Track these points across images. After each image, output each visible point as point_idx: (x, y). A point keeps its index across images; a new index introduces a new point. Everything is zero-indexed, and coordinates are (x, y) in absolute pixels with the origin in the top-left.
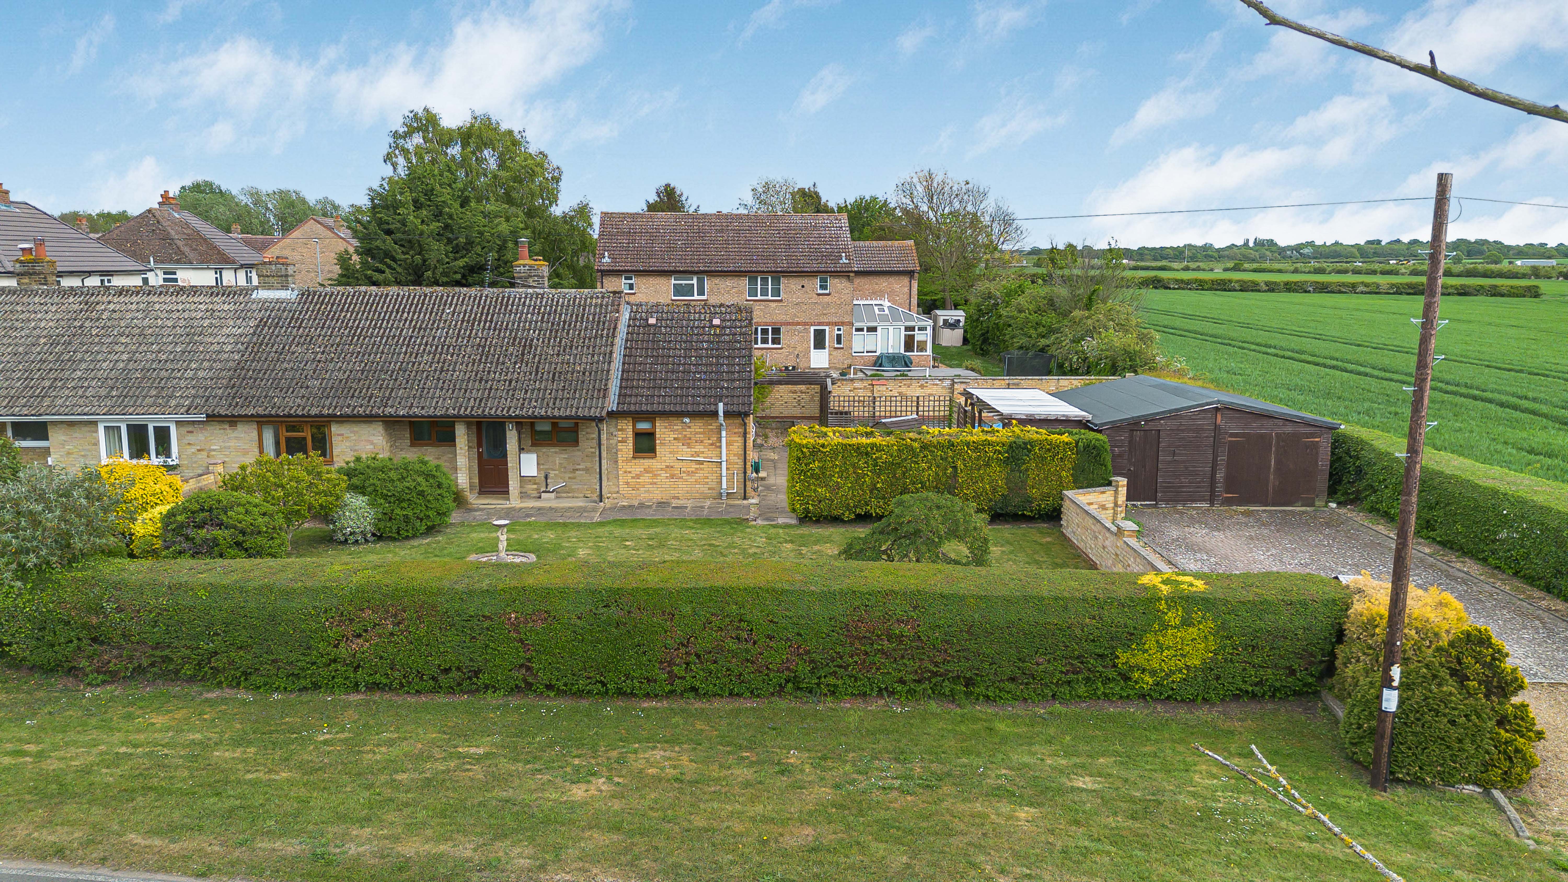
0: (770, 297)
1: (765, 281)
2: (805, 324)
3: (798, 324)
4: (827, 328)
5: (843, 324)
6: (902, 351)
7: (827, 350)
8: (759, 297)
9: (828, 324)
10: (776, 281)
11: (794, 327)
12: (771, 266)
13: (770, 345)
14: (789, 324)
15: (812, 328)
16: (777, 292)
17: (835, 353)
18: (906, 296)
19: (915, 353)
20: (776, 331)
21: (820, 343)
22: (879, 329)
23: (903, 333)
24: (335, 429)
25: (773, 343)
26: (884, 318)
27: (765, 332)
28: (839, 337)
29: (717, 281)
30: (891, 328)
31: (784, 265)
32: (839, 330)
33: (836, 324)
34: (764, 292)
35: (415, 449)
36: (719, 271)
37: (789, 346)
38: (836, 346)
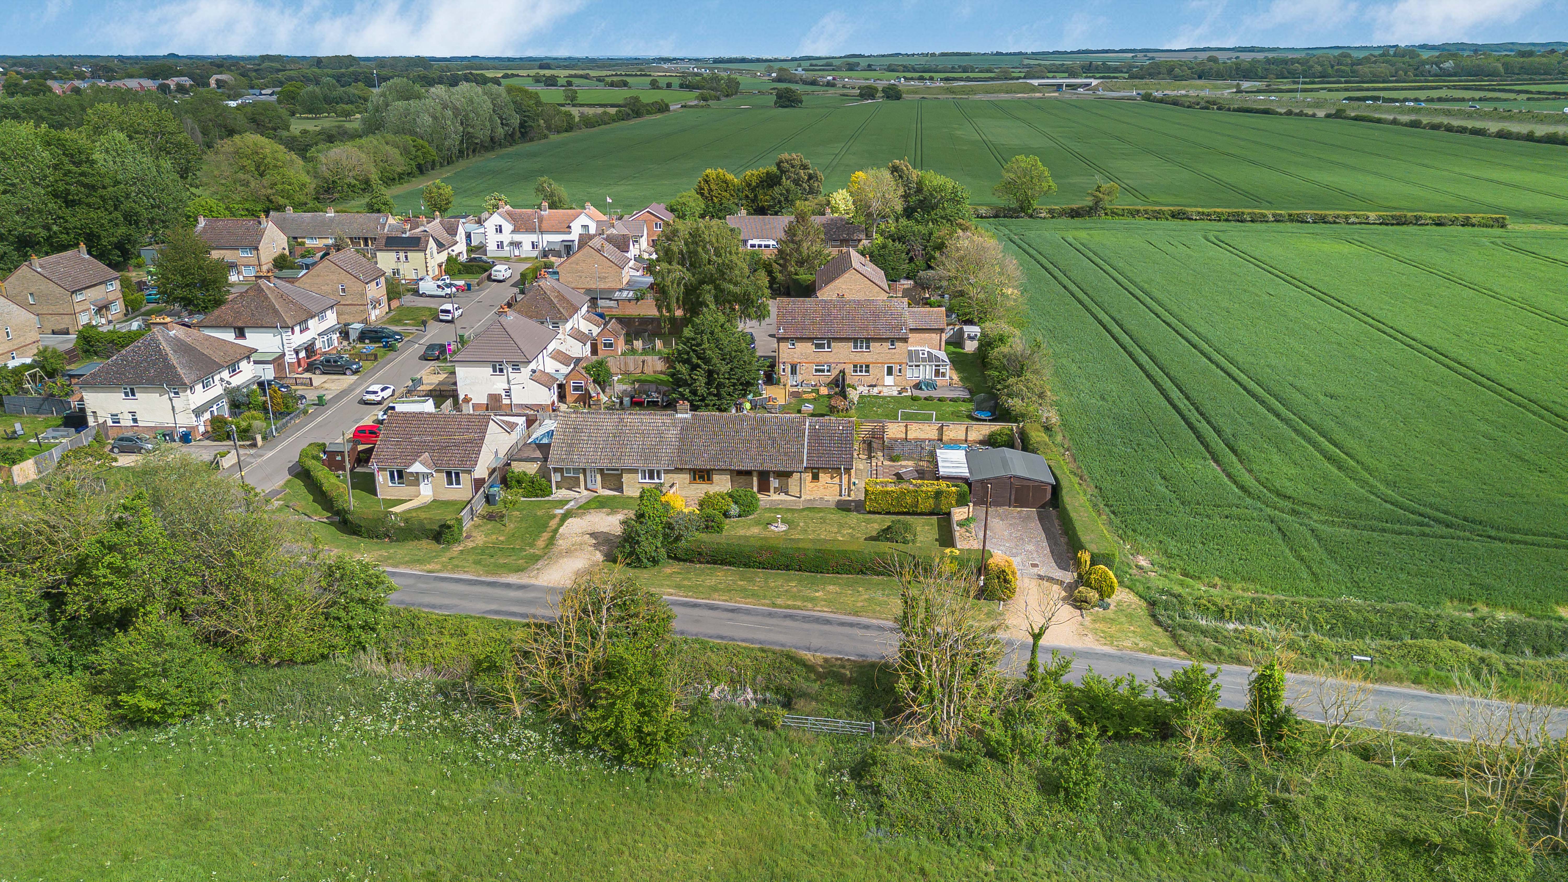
0: (864, 351)
1: (862, 342)
2: (883, 364)
3: (879, 363)
5: (902, 363)
6: (933, 378)
7: (893, 377)
8: (859, 350)
9: (894, 363)
10: (868, 342)
11: (876, 365)
12: (864, 335)
13: (864, 374)
14: (874, 363)
15: (886, 366)
16: (868, 347)
17: (897, 378)
18: (939, 341)
19: (940, 378)
20: (867, 366)
21: (890, 371)
22: (921, 366)
23: (934, 368)
24: (713, 472)
25: (866, 372)
26: (924, 360)
27: (861, 367)
28: (900, 370)
29: (837, 342)
30: (928, 366)
31: (872, 334)
32: (900, 366)
33: (899, 363)
34: (861, 347)
35: (737, 478)
36: (838, 338)
37: (873, 374)
38: (898, 374)
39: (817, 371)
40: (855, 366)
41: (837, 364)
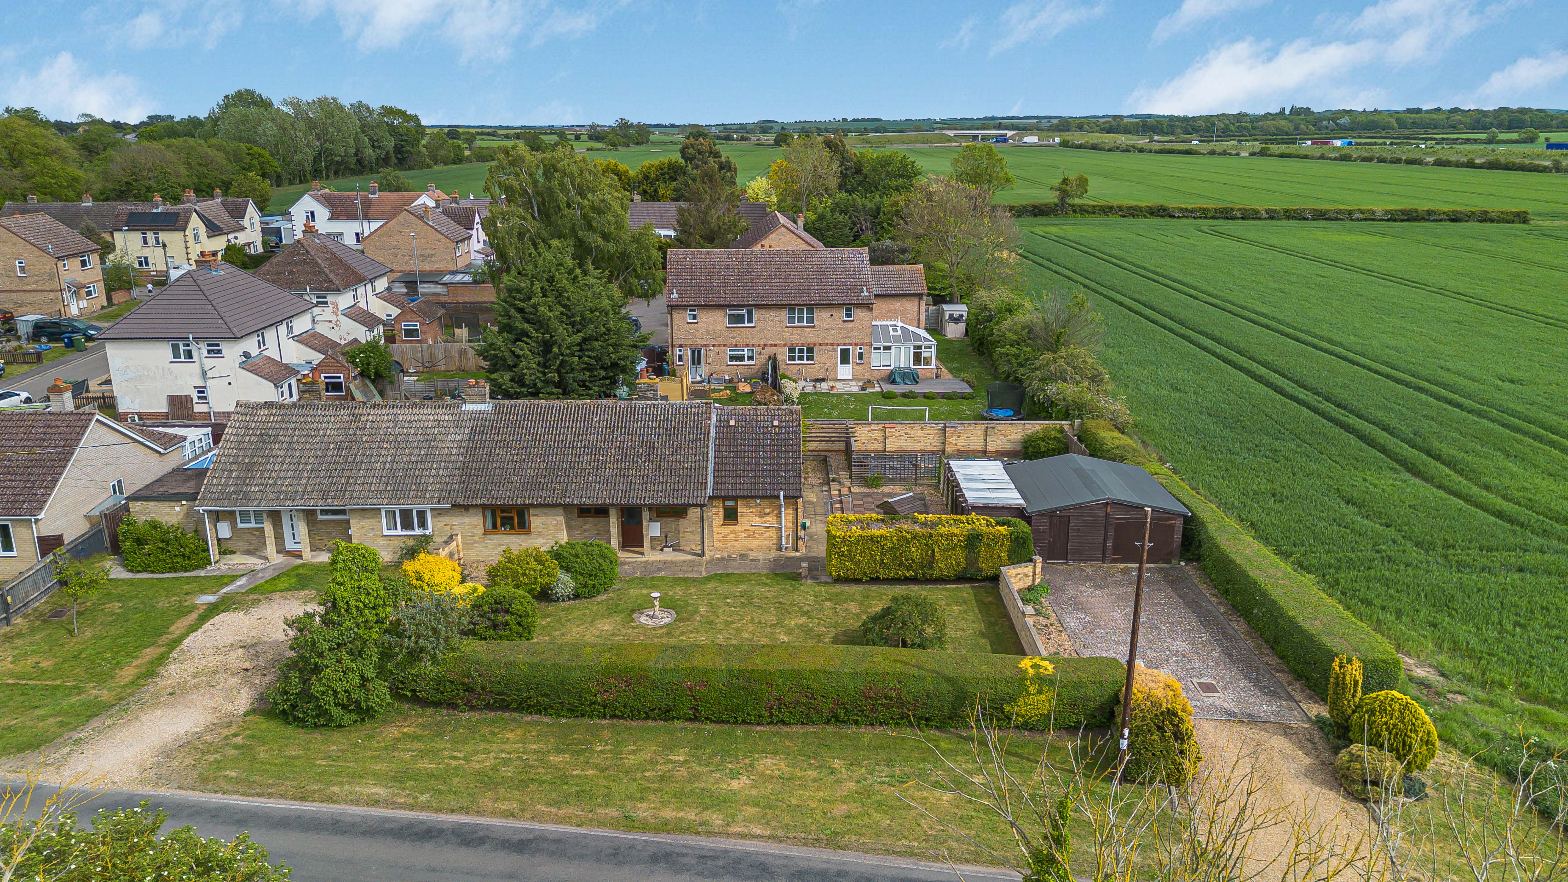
0: (805, 324)
1: (801, 312)
2: (834, 344)
3: (828, 344)
4: (851, 348)
5: (864, 344)
6: (912, 366)
7: (850, 365)
8: (797, 324)
9: (852, 344)
10: (811, 311)
11: (824, 347)
12: (806, 300)
13: (805, 362)
14: (820, 345)
15: (839, 348)
16: (810, 320)
17: (857, 367)
18: (916, 314)
19: (922, 367)
20: (810, 350)
21: (845, 359)
22: (893, 348)
23: (912, 351)
24: (532, 511)
25: (808, 359)
26: (897, 339)
27: (801, 351)
28: (861, 354)
29: (763, 312)
30: (903, 348)
31: (816, 298)
32: (861, 349)
33: (858, 344)
34: (801, 320)
35: (579, 519)
36: (764, 305)
37: (820, 362)
38: (858, 361)
39: (732, 358)
40: (791, 350)
41: (764, 346)
